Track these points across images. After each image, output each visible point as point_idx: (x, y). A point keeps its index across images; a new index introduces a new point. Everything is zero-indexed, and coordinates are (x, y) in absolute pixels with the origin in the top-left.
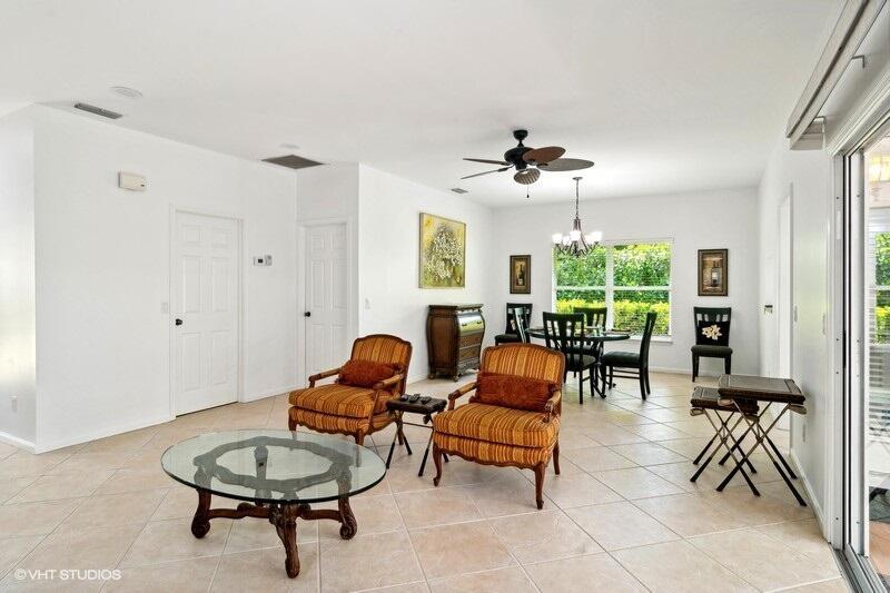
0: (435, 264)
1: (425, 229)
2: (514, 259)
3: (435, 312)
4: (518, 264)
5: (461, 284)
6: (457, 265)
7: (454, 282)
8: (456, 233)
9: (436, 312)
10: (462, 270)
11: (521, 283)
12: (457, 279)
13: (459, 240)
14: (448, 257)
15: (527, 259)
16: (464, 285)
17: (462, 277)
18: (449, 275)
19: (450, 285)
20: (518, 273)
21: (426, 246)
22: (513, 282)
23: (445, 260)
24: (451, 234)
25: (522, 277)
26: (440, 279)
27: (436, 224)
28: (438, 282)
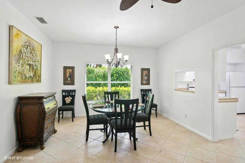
0: (22, 66)
1: (15, 39)
2: (65, 68)
3: (22, 102)
4: (68, 71)
5: (39, 81)
6: (37, 69)
7: (35, 79)
8: (36, 48)
9: (24, 101)
10: (39, 73)
11: (69, 79)
12: (36, 78)
13: (38, 53)
14: (31, 63)
15: (73, 68)
16: (40, 81)
17: (40, 77)
18: (32, 75)
19: (32, 81)
20: (68, 75)
21: (15, 52)
22: (65, 79)
23: (29, 65)
24: (33, 49)
25: (70, 77)
26: (26, 77)
27: (23, 39)
28: (25, 80)
